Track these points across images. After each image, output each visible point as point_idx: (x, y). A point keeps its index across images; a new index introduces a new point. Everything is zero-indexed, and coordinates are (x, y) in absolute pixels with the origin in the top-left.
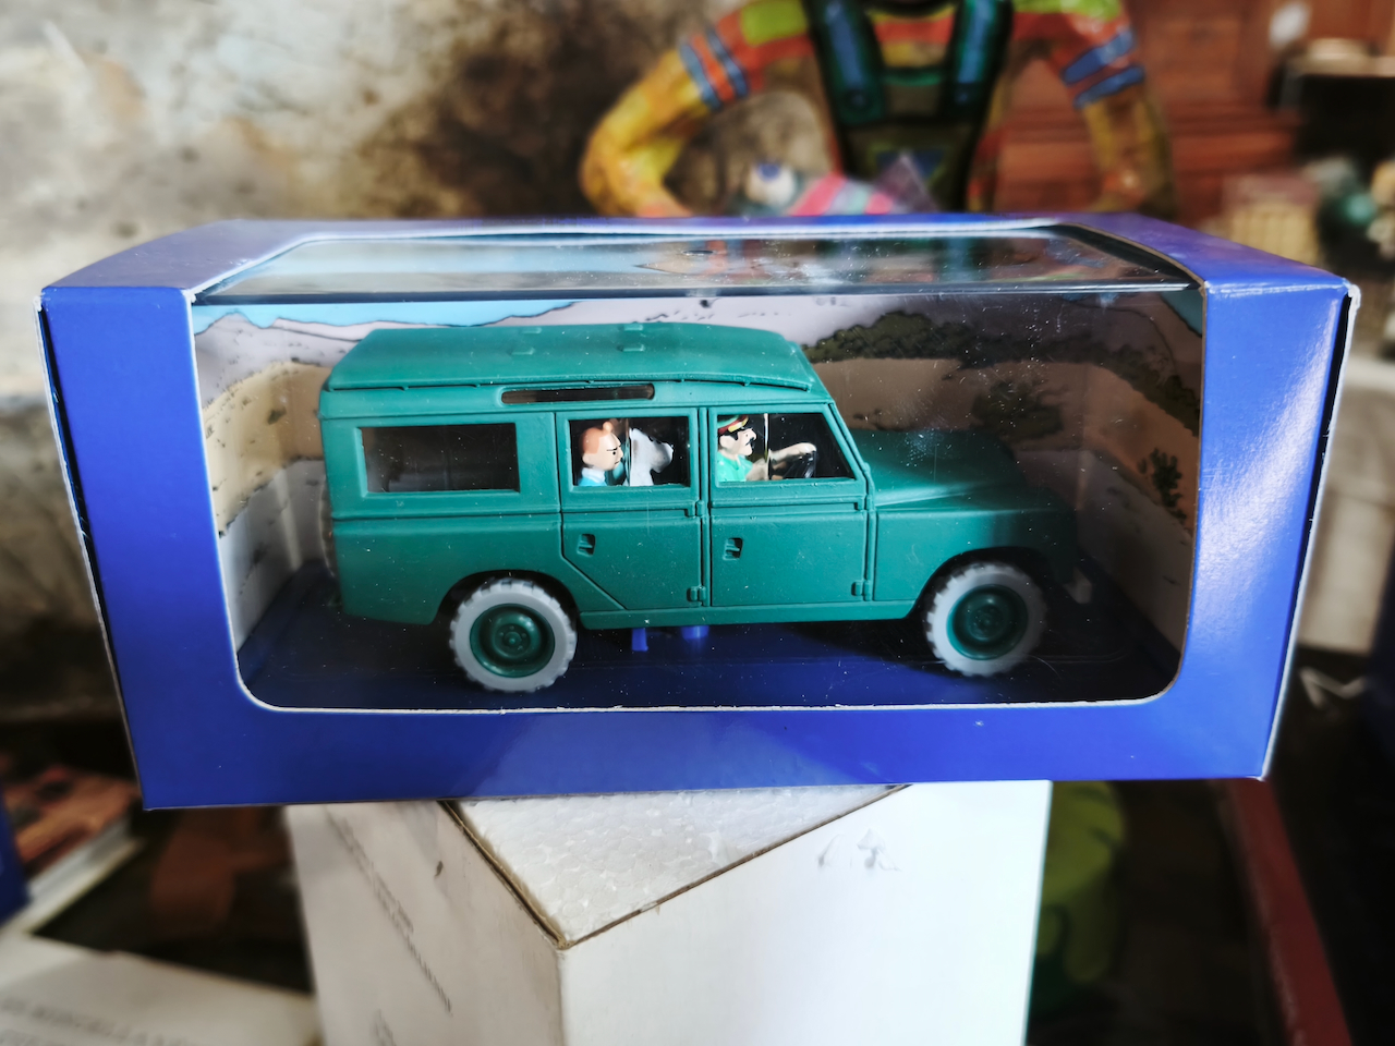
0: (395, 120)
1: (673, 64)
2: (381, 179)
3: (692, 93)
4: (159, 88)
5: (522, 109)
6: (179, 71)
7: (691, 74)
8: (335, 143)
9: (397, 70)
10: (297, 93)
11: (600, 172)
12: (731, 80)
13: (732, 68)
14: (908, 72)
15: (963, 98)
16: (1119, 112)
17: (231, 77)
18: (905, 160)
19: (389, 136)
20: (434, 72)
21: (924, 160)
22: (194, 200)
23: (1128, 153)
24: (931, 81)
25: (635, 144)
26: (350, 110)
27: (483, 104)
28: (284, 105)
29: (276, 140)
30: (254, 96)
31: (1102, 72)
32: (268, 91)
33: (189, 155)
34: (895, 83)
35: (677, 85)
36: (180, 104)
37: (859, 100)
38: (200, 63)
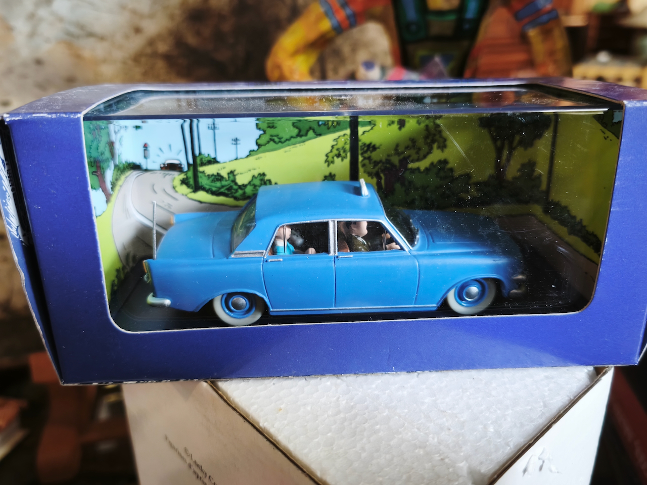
0: (151, 42)
1: (317, 9)
2: (145, 73)
3: (326, 25)
4: (21, 26)
5: (219, 37)
6: (31, 17)
7: (326, 14)
8: (119, 55)
9: (151, 16)
10: (97, 28)
11: (278, 67)
12: (348, 17)
13: (349, 11)
14: (440, 13)
15: (467, 26)
16: (547, 33)
17: (61, 19)
18: (437, 59)
19: (148, 51)
20: (172, 17)
21: (446, 59)
22: (42, 86)
23: (551, 53)
24: (452, 17)
25: (297, 52)
26: (127, 37)
27: (198, 34)
28: (91, 35)
29: (87, 54)
30: (73, 30)
31: (538, 12)
32: (81, 27)
33: (39, 62)
34: (432, 18)
35: (318, 20)
36: (32, 35)
37: (414, 28)
38: (43, 12)
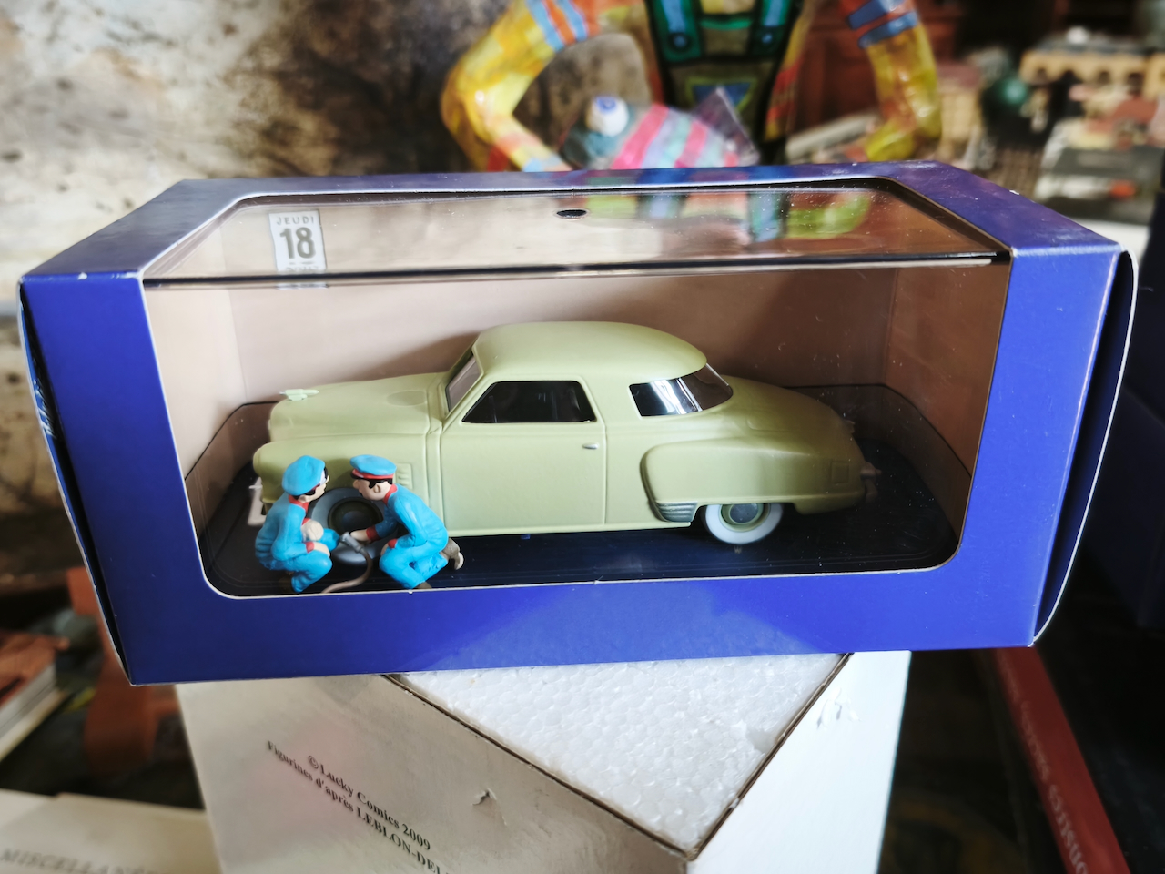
0: (253, 51)
2: (243, 104)
4: (33, 25)
5: (365, 41)
8: (198, 72)
10: (161, 28)
14: (723, 17)
15: (767, 38)
16: (896, 51)
18: (720, 92)
19: (249, 64)
20: (286, 6)
21: (735, 91)
22: (69, 126)
24: (744, 24)
26: (211, 41)
27: (332, 35)
28: (150, 37)
29: (144, 71)
30: (118, 27)
31: (882, 17)
32: (135, 25)
33: (64, 85)
34: (709, 26)
37: (680, 41)
